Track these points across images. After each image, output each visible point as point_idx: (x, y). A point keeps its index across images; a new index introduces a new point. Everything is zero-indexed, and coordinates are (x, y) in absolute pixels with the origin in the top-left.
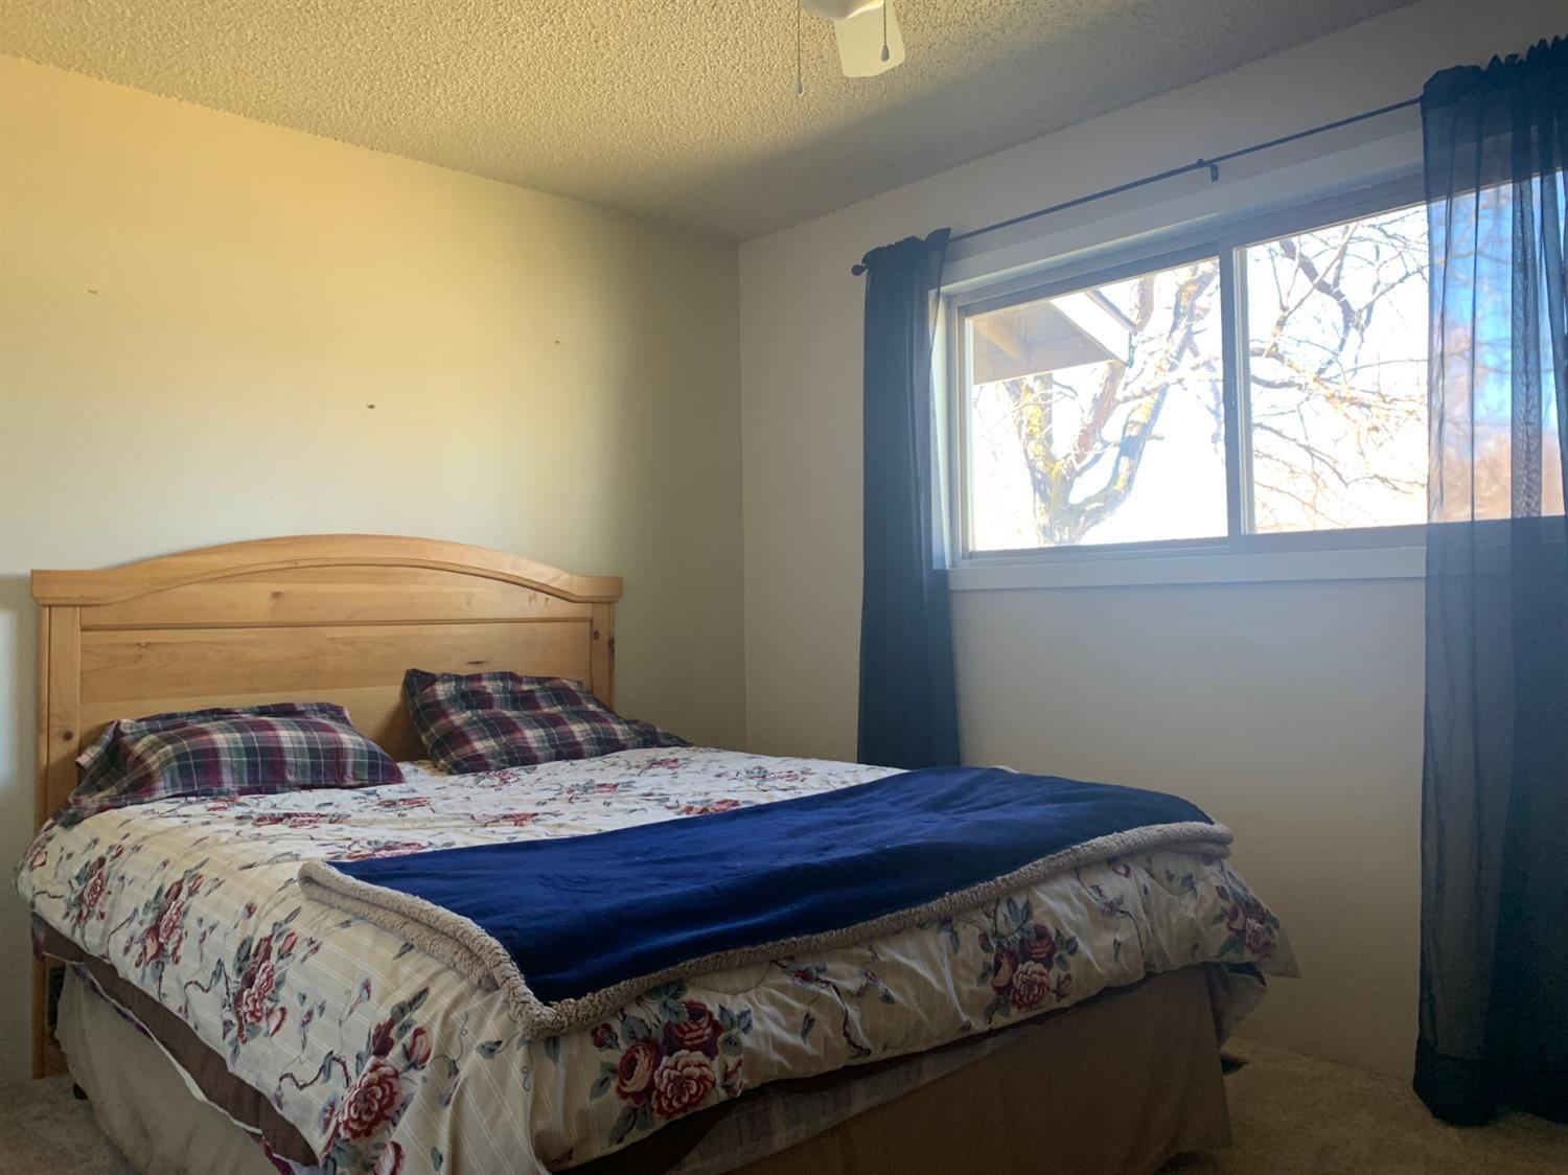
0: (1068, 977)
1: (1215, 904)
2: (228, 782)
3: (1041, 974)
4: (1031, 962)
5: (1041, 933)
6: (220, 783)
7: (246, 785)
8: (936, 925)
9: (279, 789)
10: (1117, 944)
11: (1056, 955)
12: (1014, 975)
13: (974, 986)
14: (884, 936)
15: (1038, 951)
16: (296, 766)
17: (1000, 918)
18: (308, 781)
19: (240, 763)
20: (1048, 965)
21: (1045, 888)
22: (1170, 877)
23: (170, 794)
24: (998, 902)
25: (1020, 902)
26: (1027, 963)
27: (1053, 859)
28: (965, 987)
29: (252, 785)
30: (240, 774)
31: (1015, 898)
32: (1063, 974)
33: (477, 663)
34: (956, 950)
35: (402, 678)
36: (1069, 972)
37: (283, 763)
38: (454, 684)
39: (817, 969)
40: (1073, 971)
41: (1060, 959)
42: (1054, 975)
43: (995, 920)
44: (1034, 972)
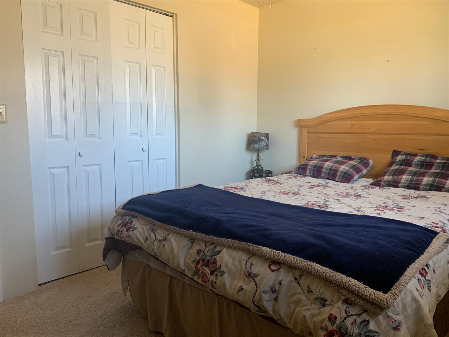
0: (216, 282)
1: (323, 320)
2: (308, 173)
3: (209, 274)
4: (208, 269)
5: (215, 262)
6: (306, 173)
7: (312, 175)
8: (188, 239)
9: (320, 177)
10: (241, 289)
11: (216, 273)
12: (201, 268)
13: (190, 262)
14: (174, 232)
15: (211, 267)
16: (324, 172)
17: (207, 249)
18: (326, 177)
19: (311, 169)
20: (212, 273)
21: (230, 251)
22: (310, 291)
23: (295, 173)
24: (212, 244)
25: (218, 249)
26: (207, 268)
27: (236, 243)
28: (187, 260)
29: (313, 175)
30: (311, 171)
31: (217, 247)
32: (214, 280)
33: (422, 150)
34: (190, 249)
35: (392, 152)
36: (217, 281)
37: (321, 171)
38: (404, 156)
39: (155, 229)
40: (218, 282)
41: (217, 274)
42: (212, 278)
43: (206, 248)
44: (207, 272)
